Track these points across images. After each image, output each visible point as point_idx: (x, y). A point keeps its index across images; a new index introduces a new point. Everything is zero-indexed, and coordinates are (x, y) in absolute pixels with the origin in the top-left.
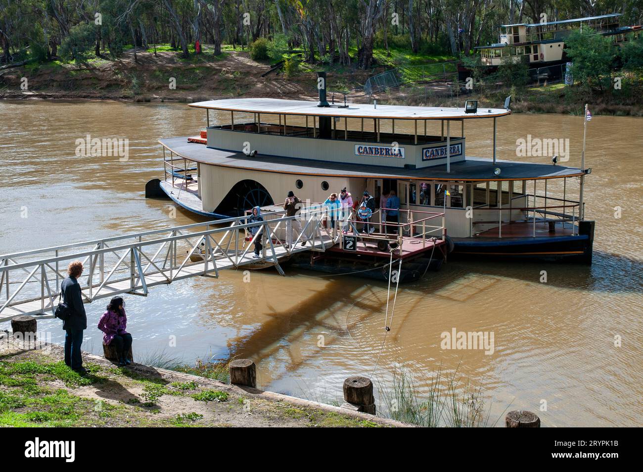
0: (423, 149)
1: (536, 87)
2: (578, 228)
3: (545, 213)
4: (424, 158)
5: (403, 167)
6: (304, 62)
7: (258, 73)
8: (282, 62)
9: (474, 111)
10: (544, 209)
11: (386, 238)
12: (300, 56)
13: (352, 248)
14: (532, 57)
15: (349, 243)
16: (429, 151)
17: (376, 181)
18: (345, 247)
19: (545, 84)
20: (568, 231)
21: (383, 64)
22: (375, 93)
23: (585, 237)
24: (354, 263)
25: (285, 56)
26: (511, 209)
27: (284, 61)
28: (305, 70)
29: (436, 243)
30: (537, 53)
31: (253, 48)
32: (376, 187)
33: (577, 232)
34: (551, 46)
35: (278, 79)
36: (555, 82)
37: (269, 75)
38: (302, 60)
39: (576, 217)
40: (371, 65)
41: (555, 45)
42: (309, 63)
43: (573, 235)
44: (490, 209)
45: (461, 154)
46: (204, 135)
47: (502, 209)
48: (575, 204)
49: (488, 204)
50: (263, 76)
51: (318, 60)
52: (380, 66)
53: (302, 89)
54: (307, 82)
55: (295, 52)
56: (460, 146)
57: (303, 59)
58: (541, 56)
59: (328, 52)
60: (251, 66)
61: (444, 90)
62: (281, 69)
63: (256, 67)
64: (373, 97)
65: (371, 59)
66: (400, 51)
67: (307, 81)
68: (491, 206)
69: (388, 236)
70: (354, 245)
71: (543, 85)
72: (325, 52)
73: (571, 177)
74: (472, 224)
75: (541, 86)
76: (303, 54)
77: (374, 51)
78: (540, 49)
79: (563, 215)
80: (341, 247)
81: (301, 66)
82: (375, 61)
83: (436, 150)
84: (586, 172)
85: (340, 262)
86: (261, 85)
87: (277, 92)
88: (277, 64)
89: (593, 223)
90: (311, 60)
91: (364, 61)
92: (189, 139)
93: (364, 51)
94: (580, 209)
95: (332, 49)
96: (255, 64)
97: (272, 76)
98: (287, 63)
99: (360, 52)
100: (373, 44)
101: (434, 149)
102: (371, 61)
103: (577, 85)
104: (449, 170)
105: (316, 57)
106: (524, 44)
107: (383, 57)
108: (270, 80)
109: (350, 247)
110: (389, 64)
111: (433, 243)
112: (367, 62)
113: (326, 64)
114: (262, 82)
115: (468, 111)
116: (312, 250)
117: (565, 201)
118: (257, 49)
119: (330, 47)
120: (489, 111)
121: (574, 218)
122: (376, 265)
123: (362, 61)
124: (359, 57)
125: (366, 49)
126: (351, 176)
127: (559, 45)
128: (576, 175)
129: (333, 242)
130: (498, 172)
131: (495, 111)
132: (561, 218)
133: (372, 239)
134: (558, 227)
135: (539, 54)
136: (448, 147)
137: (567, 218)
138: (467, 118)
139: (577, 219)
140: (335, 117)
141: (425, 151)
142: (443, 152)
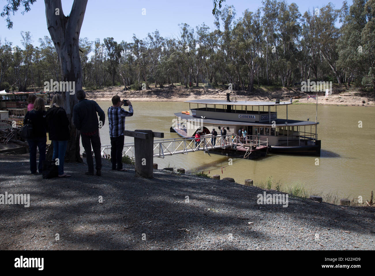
2: (315, 143)
4: (262, 119)
5: (254, 122)
9: (279, 103)
10: (304, 136)
15: (234, 146)
18: (233, 148)
20: (312, 143)
23: (317, 146)
26: (292, 136)
29: (265, 147)
43: (313, 145)
44: (284, 136)
45: (275, 118)
47: (288, 136)
48: (313, 134)
56: (275, 115)
73: (313, 125)
74: (278, 141)
84: (317, 123)
89: (321, 141)
94: (316, 136)
104: (270, 123)
109: (235, 148)
115: (276, 103)
117: (311, 133)
120: (284, 103)
130: (286, 123)
131: (286, 102)
132: (309, 139)
134: (308, 142)
136: (270, 115)
137: (311, 139)
138: (276, 105)
139: (314, 139)
140: (233, 105)
141: (262, 116)
142: (269, 117)
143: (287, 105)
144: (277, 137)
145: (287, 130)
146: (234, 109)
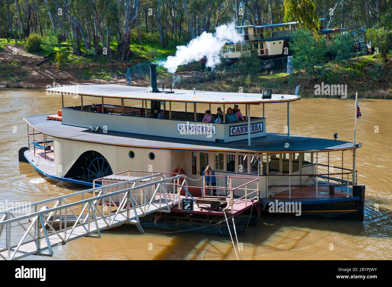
0: (230, 127)
1: (264, 75)
2: (352, 191)
3: (329, 178)
4: (231, 134)
5: (214, 141)
6: (72, 54)
7: (33, 63)
8: (53, 54)
9: (270, 97)
10: (327, 176)
11: (218, 200)
12: (68, 49)
13: (190, 209)
14: (259, 51)
15: (187, 204)
16: (235, 128)
17: (193, 152)
18: (183, 208)
19: (271, 73)
20: (345, 193)
21: (139, 57)
22: (133, 80)
23: (358, 198)
24: (190, 221)
25: (56, 49)
26: (301, 175)
27: (55, 53)
28: (74, 60)
29: (254, 203)
30: (263, 48)
31: (27, 42)
32: (193, 157)
33: (352, 195)
34: (274, 43)
35: (51, 68)
36: (278, 71)
37: (43, 65)
38: (71, 53)
39: (350, 182)
40: (129, 57)
41: (277, 42)
42: (77, 55)
43: (347, 197)
44: (283, 175)
45: (262, 131)
46: (60, 114)
47: (291, 175)
49: (282, 171)
50: (38, 65)
51: (84, 53)
52: (137, 58)
53: (72, 77)
54: (76, 71)
55: (64, 46)
56: (261, 124)
57: (71, 51)
58: (266, 51)
59: (92, 46)
60: (26, 57)
61: (190, 77)
62: (53, 60)
63: (31, 58)
64: (133, 83)
65: (129, 52)
66: (153, 47)
67: (76, 69)
68: (284, 172)
69: (219, 198)
70: (191, 207)
71: (269, 74)
72: (90, 47)
73: (346, 150)
74: (267, 187)
75: (268, 74)
76: (71, 48)
77: (131, 46)
78: (265, 45)
79: (342, 181)
80: (179, 208)
81: (70, 57)
82: (132, 54)
83: (241, 128)
84: (357, 146)
85: (178, 220)
86: (36, 73)
87: (50, 79)
88: (50, 55)
89: (364, 187)
90: (78, 52)
91: (123, 54)
92: (48, 117)
93: (123, 46)
94: (353, 176)
95: (96, 44)
96: (30, 55)
97: (45, 65)
98: (58, 54)
99: (120, 46)
100: (130, 40)
101: (239, 127)
102: (129, 54)
103: (296, 74)
104: (249, 144)
105: (82, 50)
106: (253, 41)
107: (138, 50)
108: (44, 69)
109: (188, 208)
110: (143, 56)
111: (252, 203)
112: (126, 54)
113: (91, 56)
114: (37, 71)
115: (264, 97)
116: (159, 211)
117: (343, 169)
118: (31, 43)
119: (94, 42)
120: (282, 97)
121: (348, 183)
122: (210, 222)
123: (121, 53)
124: (118, 50)
125: (125, 44)
126: (172, 148)
127: (280, 43)
128: (350, 149)
129: (173, 204)
130: (287, 146)
131: (288, 97)
132: (340, 183)
133: (205, 201)
134: (337, 190)
135: (264, 49)
136: (249, 125)
137: (344, 183)
138: (264, 103)
139: (351, 183)
140: (165, 101)
141: (232, 128)
142: (246, 129)
143: (288, 101)
144: (265, 177)
145: (288, 161)
146: (168, 109)
